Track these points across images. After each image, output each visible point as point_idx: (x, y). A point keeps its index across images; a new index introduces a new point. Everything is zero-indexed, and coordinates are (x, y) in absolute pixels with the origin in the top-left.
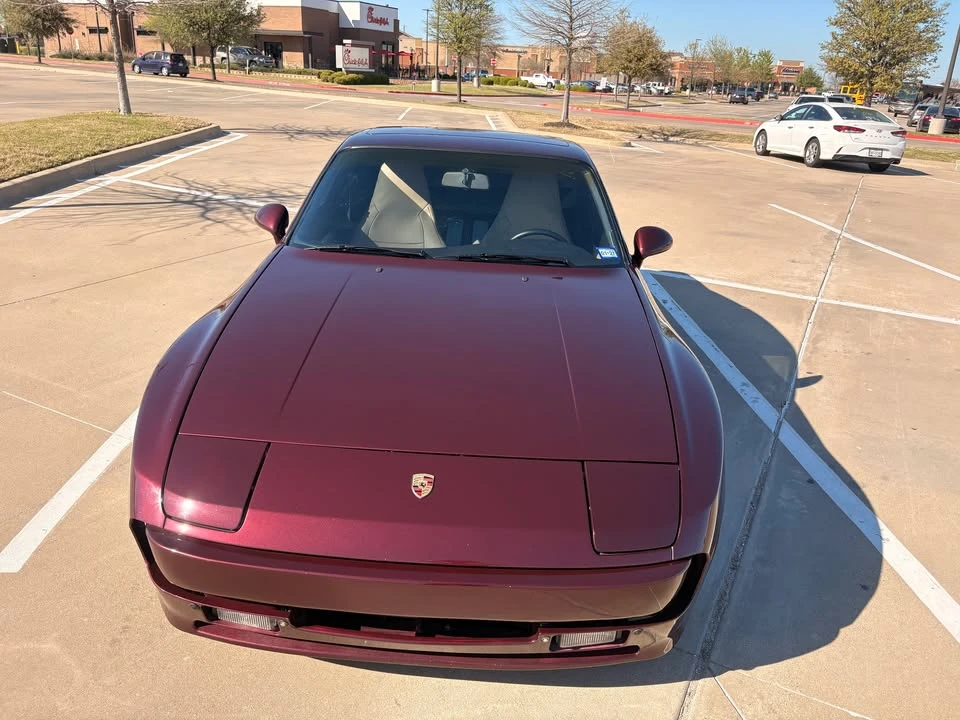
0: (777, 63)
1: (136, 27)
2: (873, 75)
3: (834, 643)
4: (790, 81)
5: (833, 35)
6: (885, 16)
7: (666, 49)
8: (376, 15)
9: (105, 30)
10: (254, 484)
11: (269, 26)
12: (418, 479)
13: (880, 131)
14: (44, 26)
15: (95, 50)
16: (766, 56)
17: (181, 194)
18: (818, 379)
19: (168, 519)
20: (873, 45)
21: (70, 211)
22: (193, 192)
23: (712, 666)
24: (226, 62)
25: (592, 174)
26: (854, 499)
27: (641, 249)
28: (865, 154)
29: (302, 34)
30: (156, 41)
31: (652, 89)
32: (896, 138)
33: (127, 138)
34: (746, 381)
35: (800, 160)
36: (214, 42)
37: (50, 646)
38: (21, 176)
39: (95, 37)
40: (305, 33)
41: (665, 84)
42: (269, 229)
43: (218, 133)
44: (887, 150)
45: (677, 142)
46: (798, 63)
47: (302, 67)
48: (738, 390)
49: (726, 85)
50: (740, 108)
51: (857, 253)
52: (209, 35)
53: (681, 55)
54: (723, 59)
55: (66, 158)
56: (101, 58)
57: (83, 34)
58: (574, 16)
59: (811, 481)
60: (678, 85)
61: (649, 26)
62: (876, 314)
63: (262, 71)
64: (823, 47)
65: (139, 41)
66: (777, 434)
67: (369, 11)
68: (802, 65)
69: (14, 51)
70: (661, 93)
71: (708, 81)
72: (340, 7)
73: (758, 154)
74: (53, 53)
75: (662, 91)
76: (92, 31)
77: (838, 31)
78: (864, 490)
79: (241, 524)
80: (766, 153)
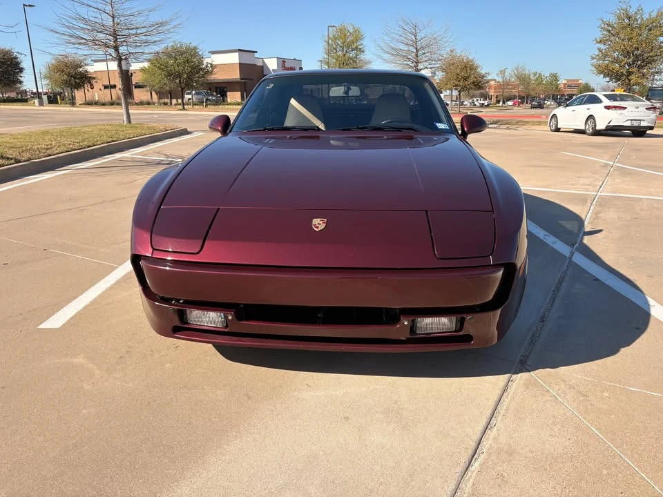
0: (562, 81)
1: (134, 83)
2: (630, 73)
3: (617, 355)
4: (573, 93)
5: (600, 50)
6: (635, 33)
7: (483, 72)
8: (287, 65)
9: (114, 87)
10: (210, 228)
11: (218, 76)
12: (316, 221)
13: (638, 108)
14: (76, 82)
15: (108, 99)
16: (555, 77)
17: (162, 160)
18: (601, 231)
19: (155, 251)
20: (627, 54)
21: (93, 170)
22: (170, 159)
23: (527, 367)
24: (191, 101)
25: (430, 85)
26: (628, 287)
27: (466, 129)
28: (628, 124)
29: (240, 80)
30: (147, 91)
31: (476, 103)
32: (650, 112)
33: (130, 134)
34: (547, 233)
35: (582, 132)
36: (183, 85)
37: (80, 360)
38: (61, 153)
39: (108, 91)
40: (241, 79)
41: (485, 99)
42: (218, 130)
43: (185, 132)
44: (644, 120)
45: (494, 128)
46: (578, 81)
47: (240, 101)
48: (542, 238)
49: (527, 98)
50: (538, 111)
51: (624, 173)
52: (180, 81)
53: (495, 80)
54: (524, 79)
55: (90, 144)
56: (112, 104)
57: (100, 90)
58: (419, 48)
59: (597, 280)
60: (494, 100)
61: (471, 58)
62: (641, 199)
63: (214, 105)
64: (593, 58)
65: (136, 92)
66: (570, 258)
67: (283, 63)
68: (580, 81)
69: (57, 103)
70: (482, 105)
71: (515, 95)
72: (264, 62)
73: (552, 131)
74: (81, 103)
75: (483, 104)
76: (106, 87)
77: (602, 47)
78: (636, 282)
79: (201, 250)
80: (558, 130)
